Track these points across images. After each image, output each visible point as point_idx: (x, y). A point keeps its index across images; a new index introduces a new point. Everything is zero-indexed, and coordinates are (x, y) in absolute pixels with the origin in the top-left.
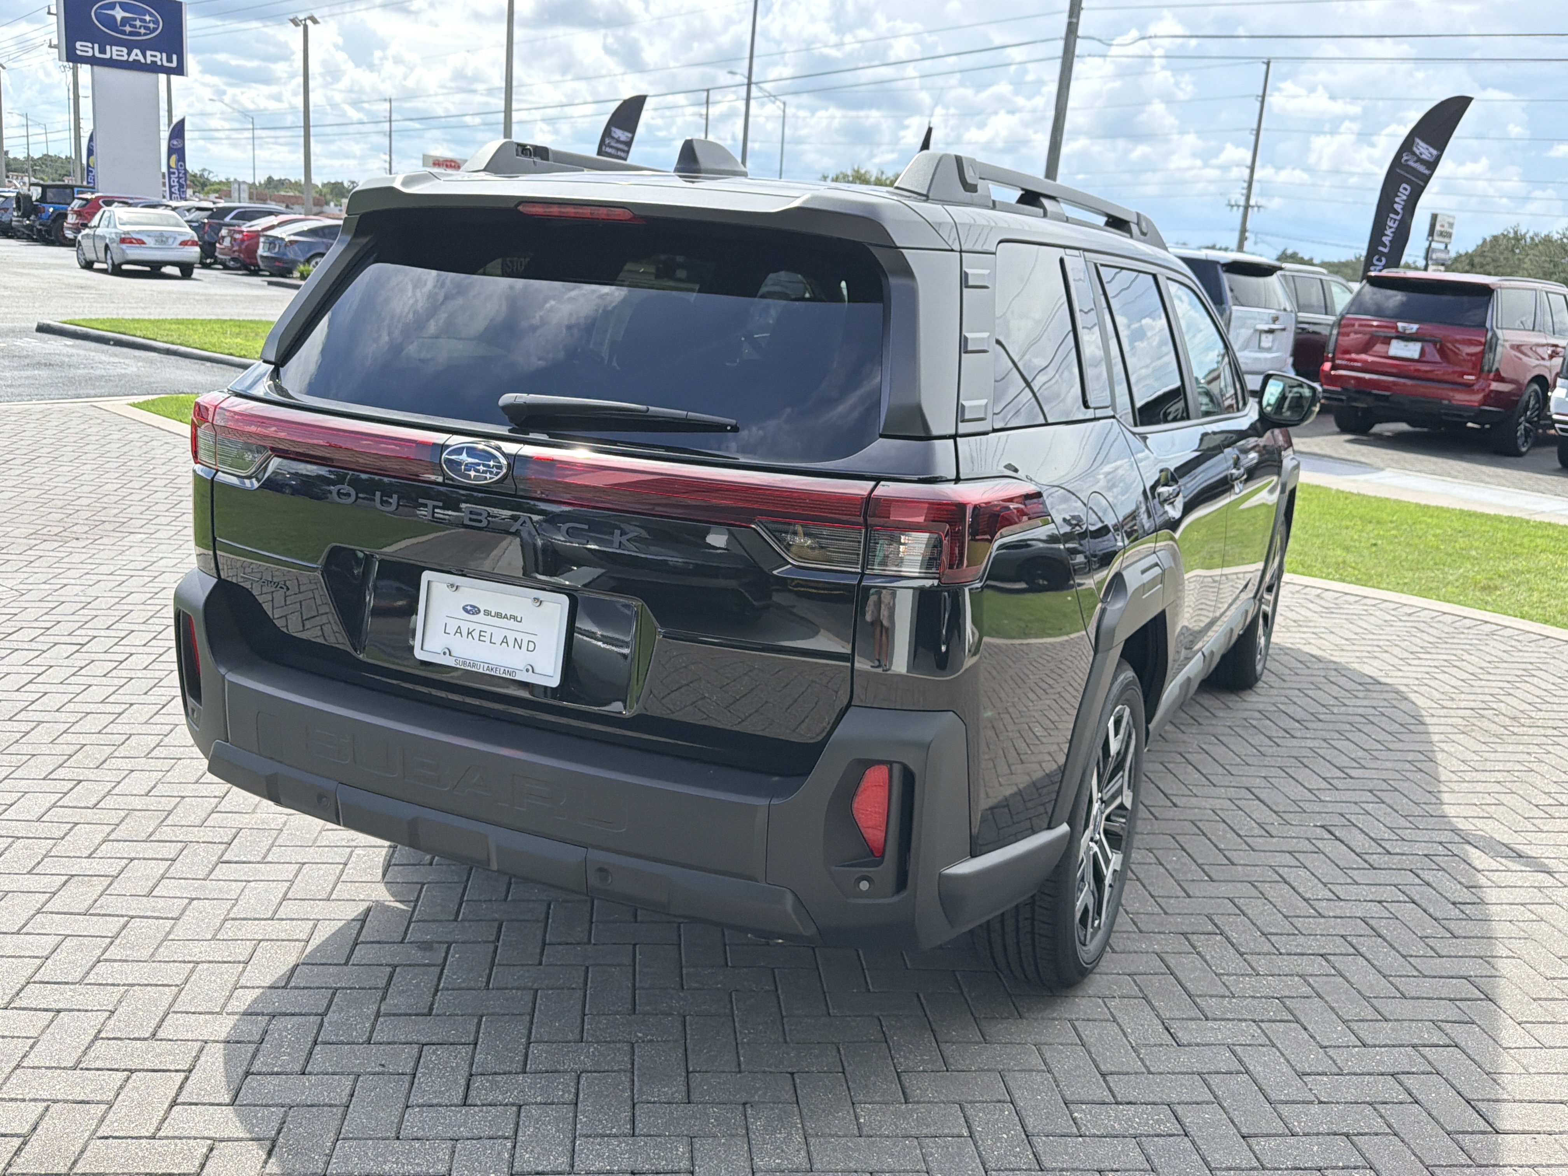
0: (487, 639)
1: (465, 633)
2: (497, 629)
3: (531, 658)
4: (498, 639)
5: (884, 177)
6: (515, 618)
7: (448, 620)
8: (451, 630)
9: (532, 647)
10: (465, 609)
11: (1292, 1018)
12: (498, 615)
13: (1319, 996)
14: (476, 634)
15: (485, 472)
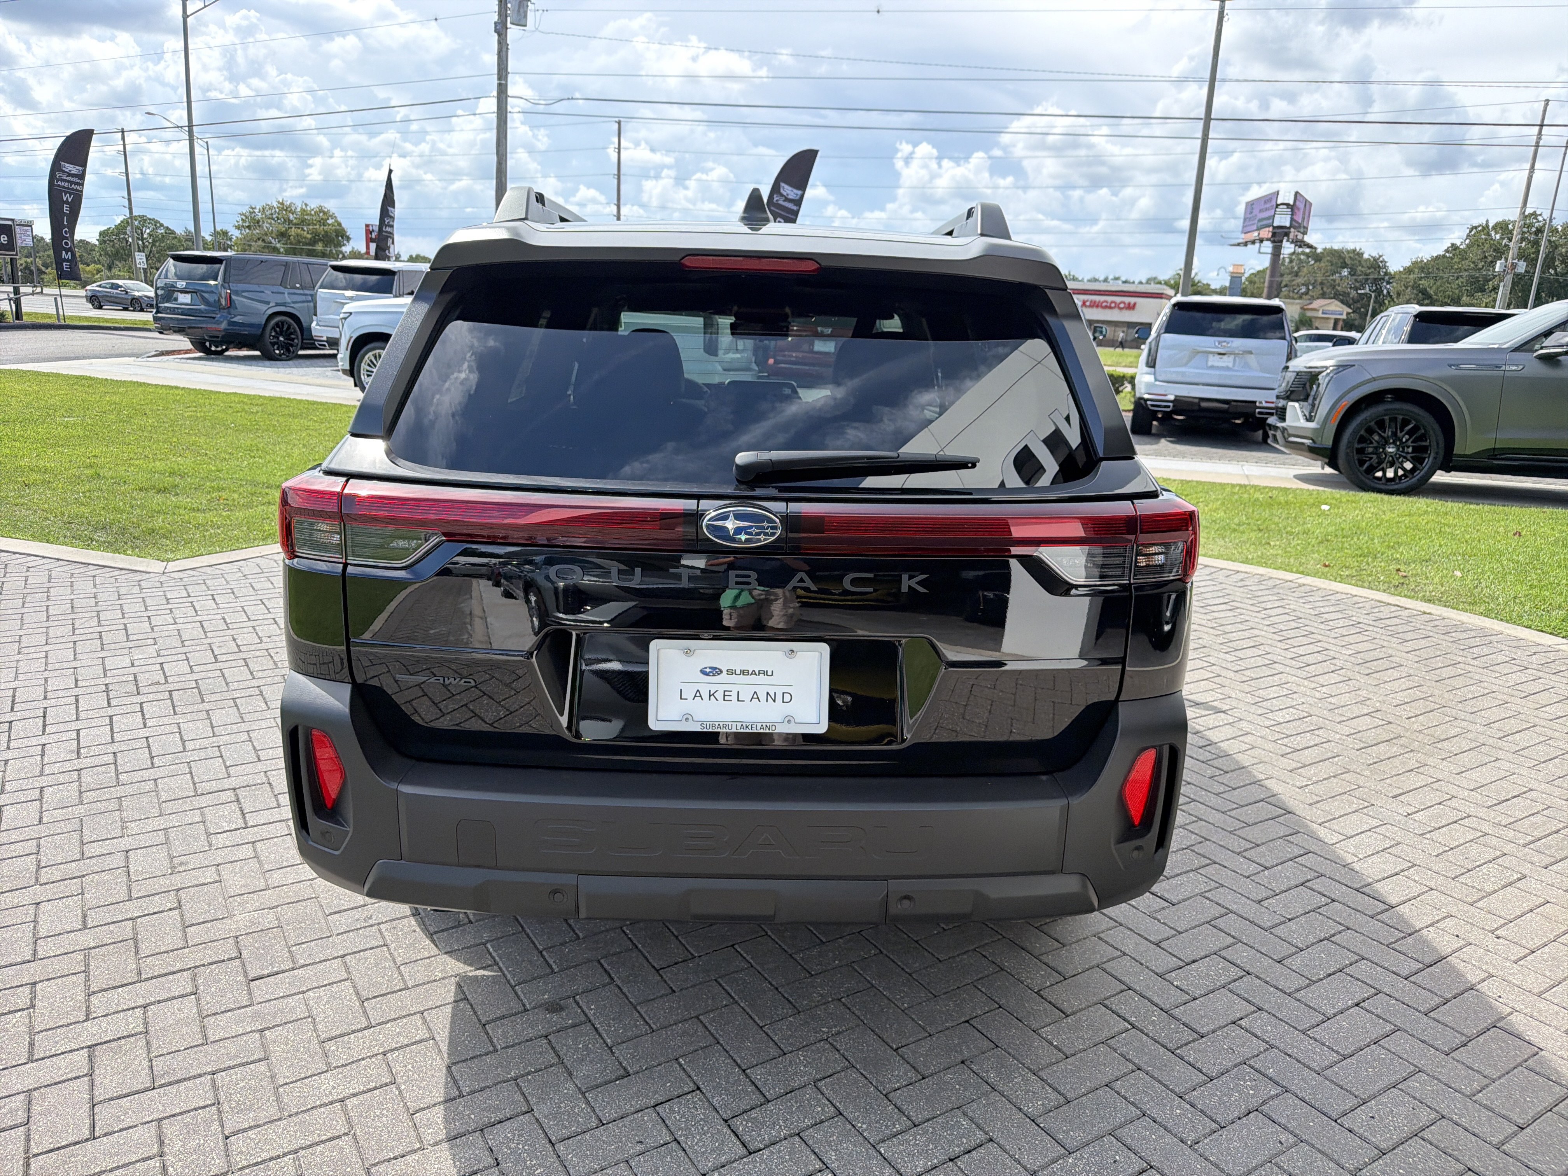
0: (734, 698)
1: (706, 696)
2: (745, 686)
3: (788, 709)
4: (746, 695)
5: (309, 208)
6: (765, 673)
7: (683, 686)
8: (689, 693)
9: (787, 698)
10: (703, 672)
11: (1208, 861)
12: (744, 672)
13: (1207, 840)
14: (719, 695)
15: (758, 534)
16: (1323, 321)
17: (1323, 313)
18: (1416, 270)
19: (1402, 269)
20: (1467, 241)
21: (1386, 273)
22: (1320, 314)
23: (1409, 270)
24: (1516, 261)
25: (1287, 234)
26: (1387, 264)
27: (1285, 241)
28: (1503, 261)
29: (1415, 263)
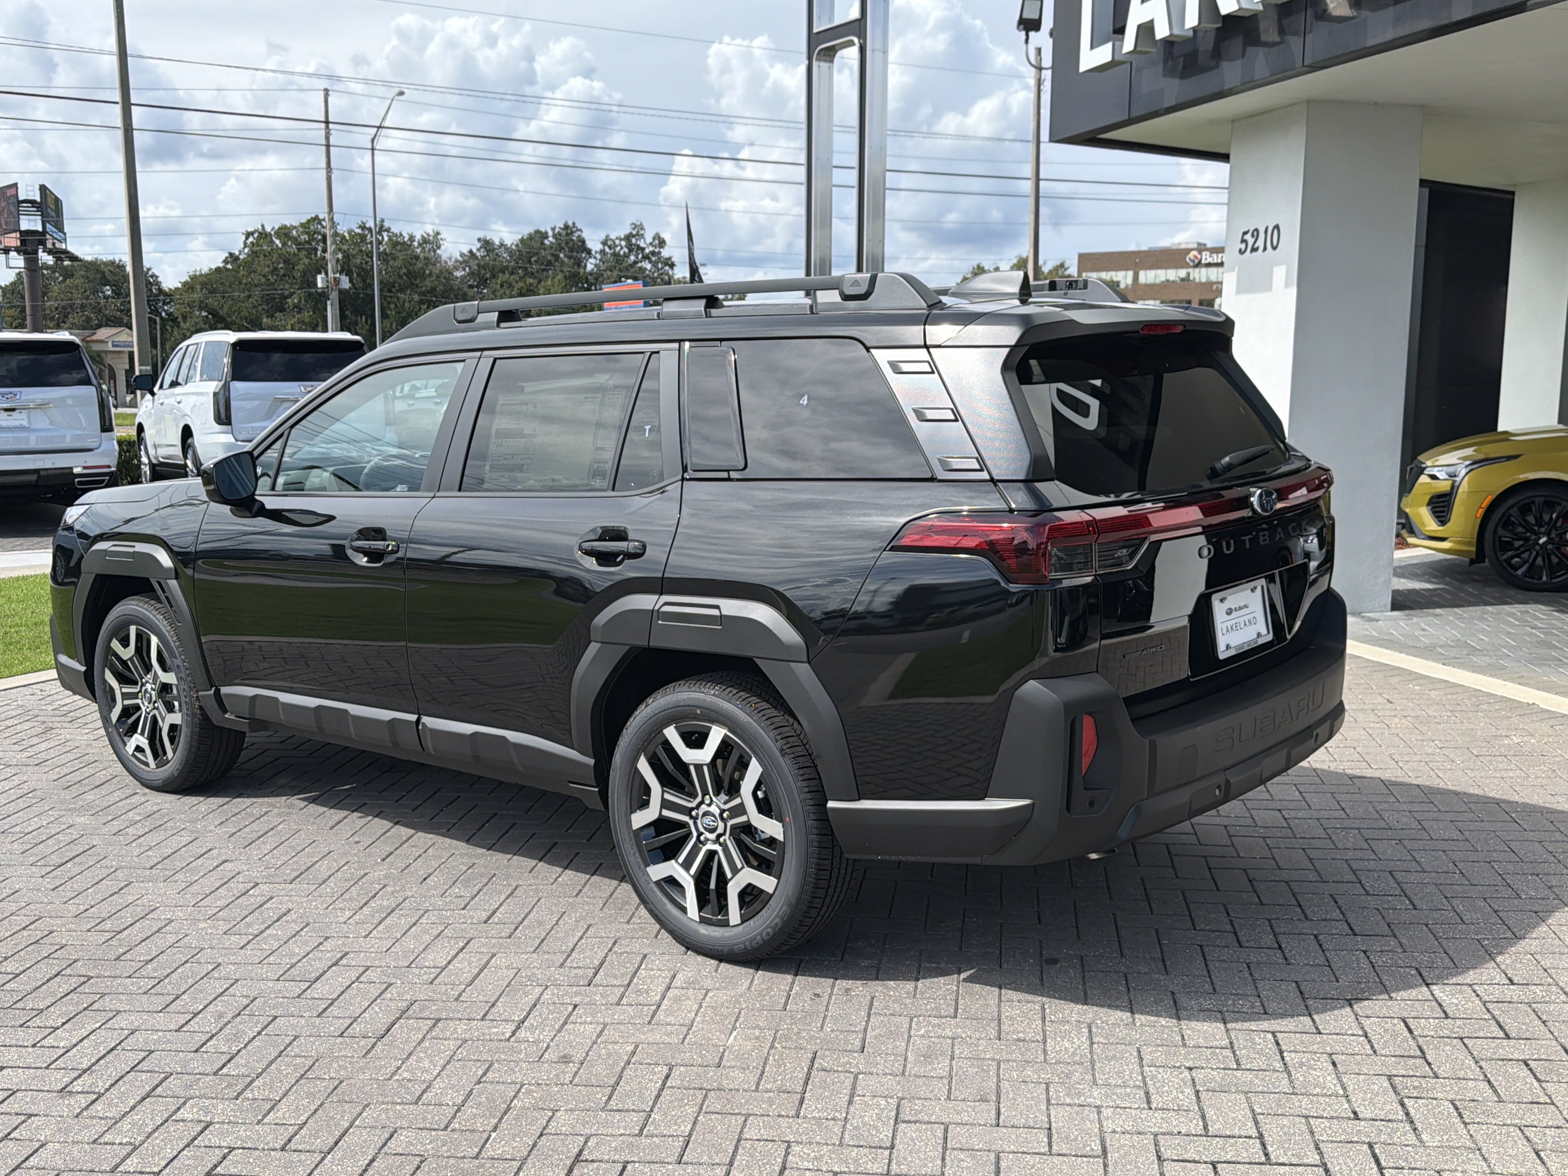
1: (1230, 629)
6: (1245, 606)
8: (1225, 631)
9: (1255, 620)
10: (1226, 613)
16: (115, 355)
17: (114, 346)
18: (198, 287)
19: (180, 285)
20: (246, 250)
21: (160, 290)
22: (110, 347)
23: (189, 286)
24: (337, 275)
25: (43, 243)
26: (160, 279)
27: (40, 251)
28: (323, 275)
29: (194, 278)
